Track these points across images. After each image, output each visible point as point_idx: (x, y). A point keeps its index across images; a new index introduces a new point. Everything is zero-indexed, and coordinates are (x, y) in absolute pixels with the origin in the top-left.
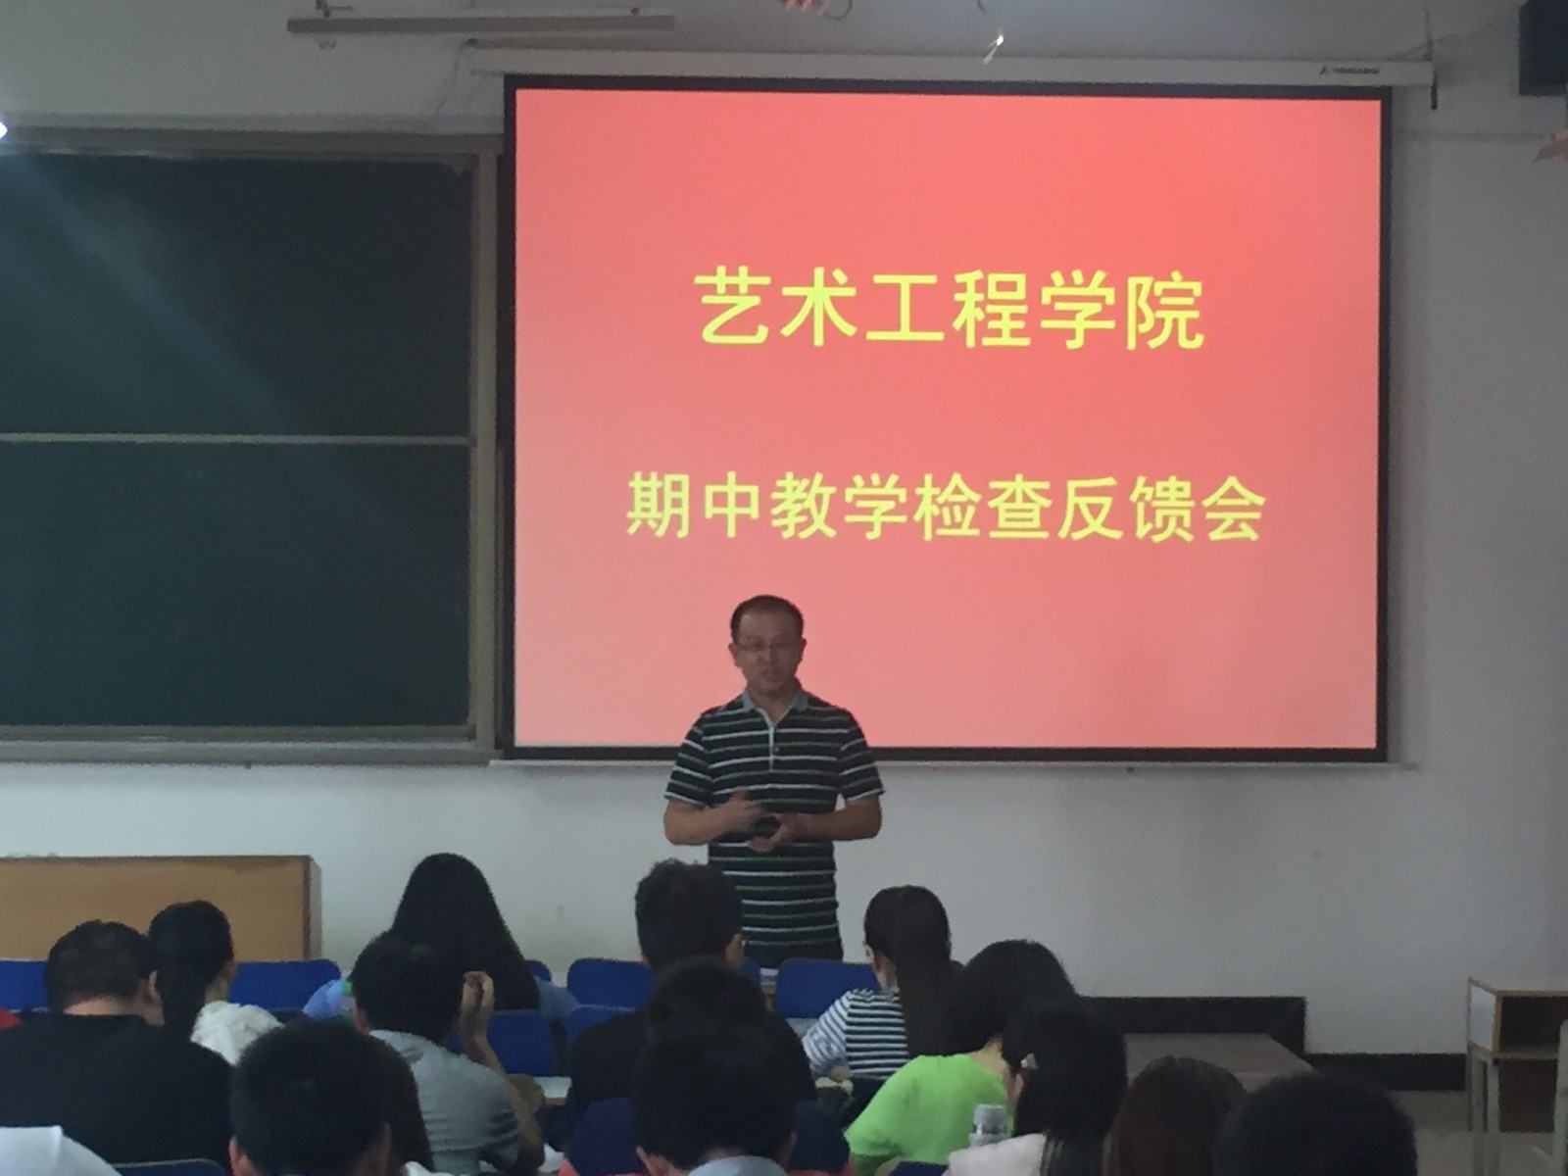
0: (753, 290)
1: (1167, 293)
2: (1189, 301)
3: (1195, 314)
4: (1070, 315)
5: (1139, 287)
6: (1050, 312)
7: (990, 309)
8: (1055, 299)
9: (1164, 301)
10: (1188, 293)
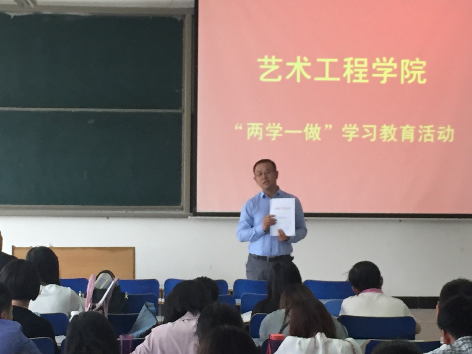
0: (277, 64)
1: (414, 65)
2: (421, 68)
3: (423, 72)
4: (382, 72)
5: (405, 64)
6: (375, 71)
7: (356, 70)
8: (377, 67)
9: (414, 68)
10: (421, 65)
